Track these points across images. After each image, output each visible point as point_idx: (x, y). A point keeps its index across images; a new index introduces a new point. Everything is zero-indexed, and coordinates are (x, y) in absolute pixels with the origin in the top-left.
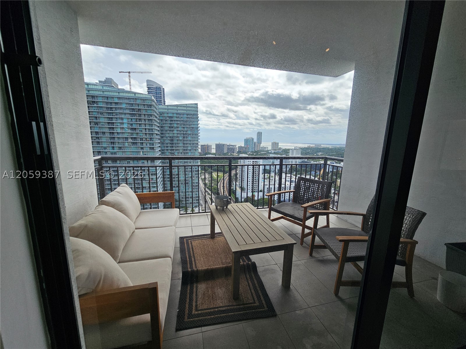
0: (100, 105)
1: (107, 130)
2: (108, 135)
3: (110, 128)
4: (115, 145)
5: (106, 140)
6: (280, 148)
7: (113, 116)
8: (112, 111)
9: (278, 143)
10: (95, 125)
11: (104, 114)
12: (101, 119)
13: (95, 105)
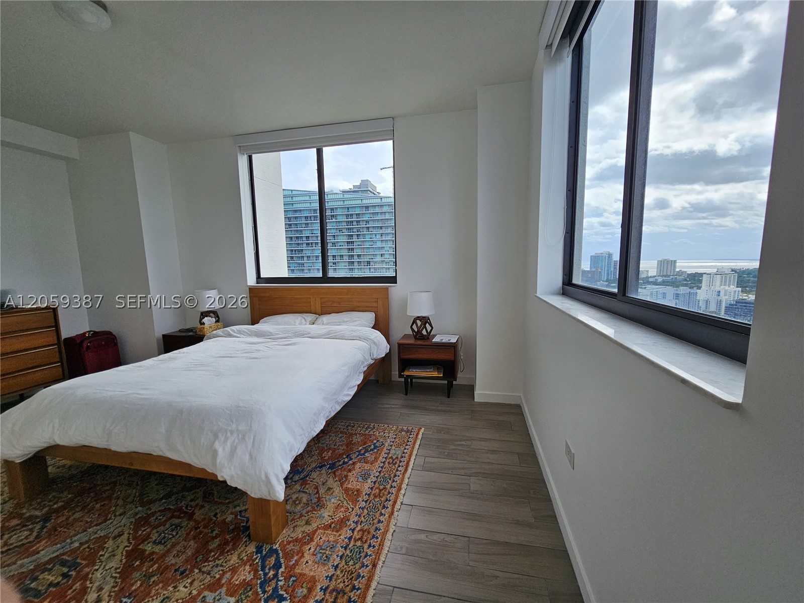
0: (340, 219)
1: (345, 253)
2: (346, 259)
3: (349, 249)
4: (354, 272)
5: (344, 266)
6: (681, 273)
7: (353, 232)
8: (353, 225)
9: (675, 262)
10: (333, 246)
11: (343, 231)
12: (339, 237)
13: (334, 220)
